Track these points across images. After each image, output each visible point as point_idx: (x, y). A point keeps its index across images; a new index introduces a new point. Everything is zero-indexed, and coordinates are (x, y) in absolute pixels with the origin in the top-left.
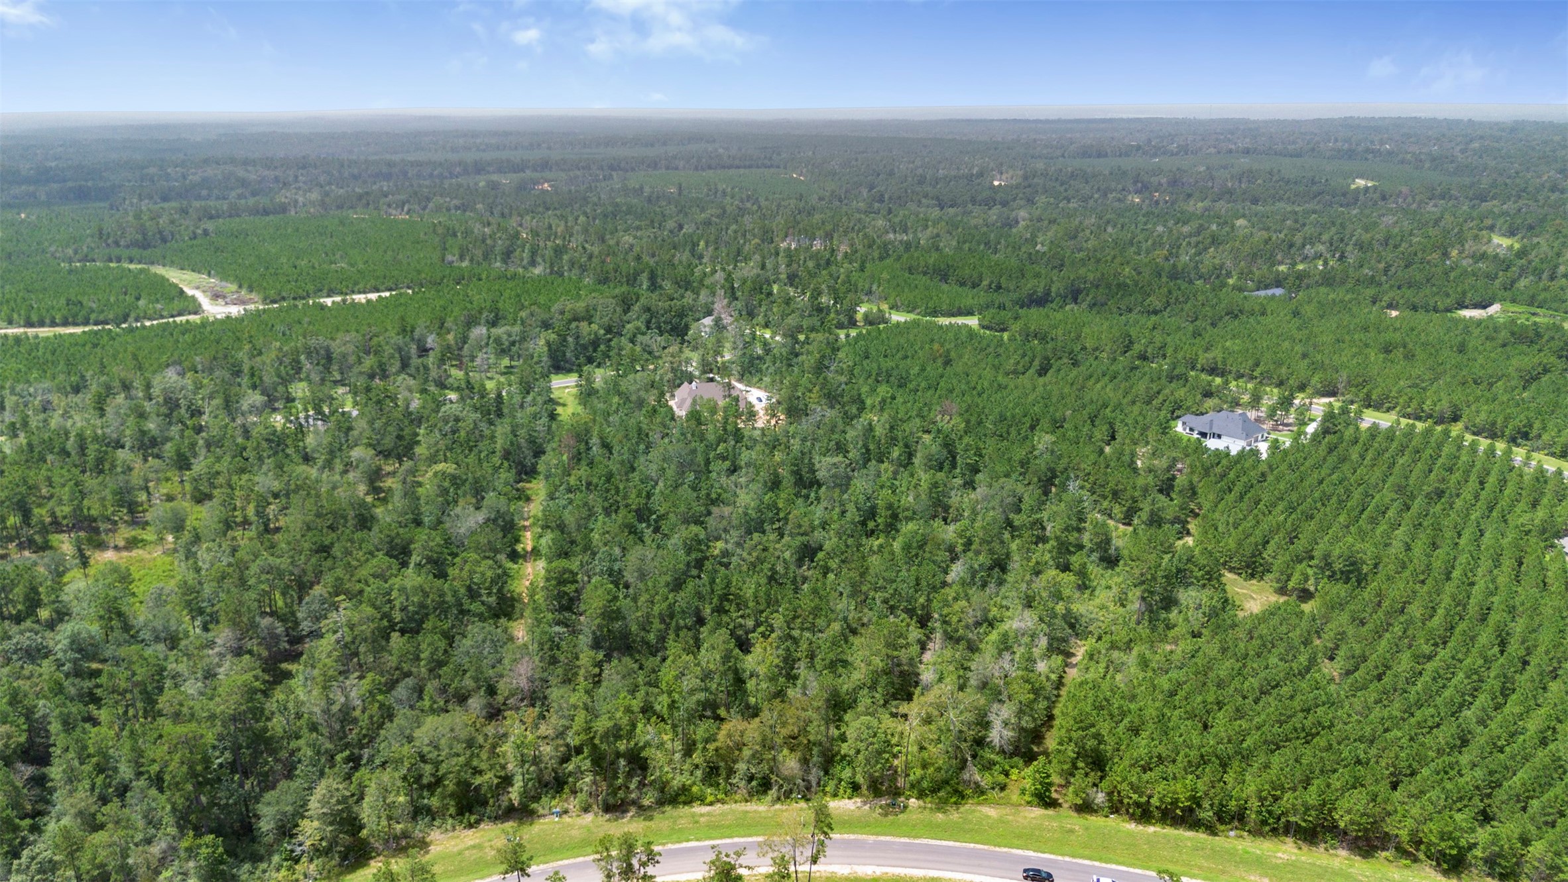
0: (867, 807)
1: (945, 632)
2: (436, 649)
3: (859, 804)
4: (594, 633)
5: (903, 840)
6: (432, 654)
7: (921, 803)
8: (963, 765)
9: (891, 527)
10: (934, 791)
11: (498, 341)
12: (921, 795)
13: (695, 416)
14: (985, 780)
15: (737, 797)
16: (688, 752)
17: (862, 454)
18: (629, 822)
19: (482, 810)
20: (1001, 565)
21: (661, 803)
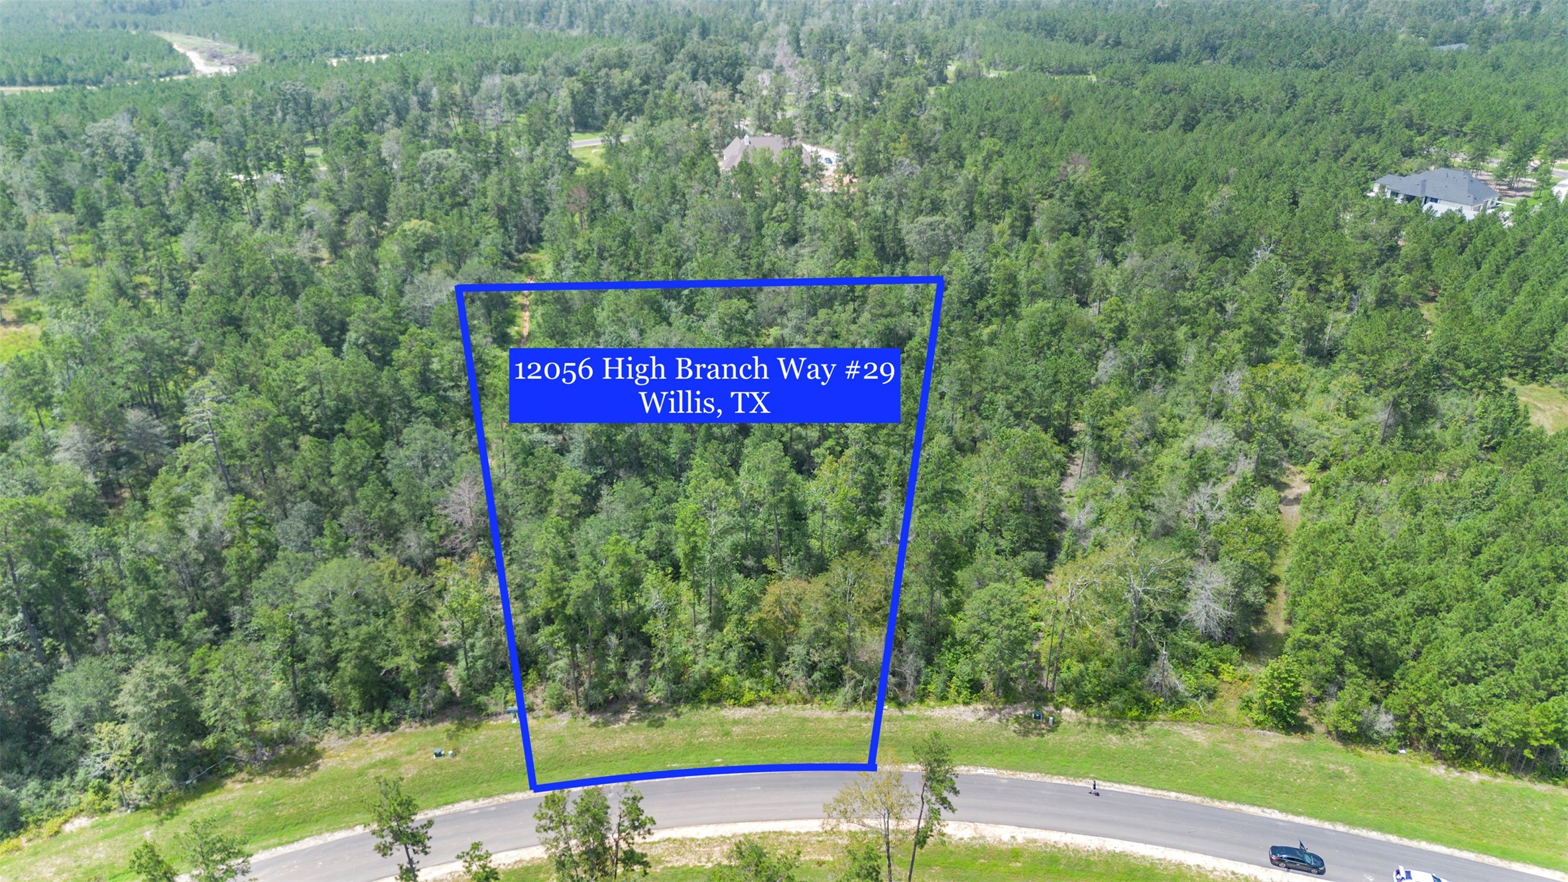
0: (994, 719)
1: (1098, 451)
2: (353, 460)
3: (981, 714)
4: (588, 441)
5: (1056, 780)
6: (347, 467)
7: (1081, 714)
8: (1149, 657)
9: (1010, 307)
10: (1103, 697)
11: (511, 89)
12: (1082, 703)
13: (745, 169)
14: (1182, 682)
15: (791, 695)
16: (717, 623)
17: (965, 217)
18: (623, 730)
19: (401, 703)
20: (1167, 360)
21: (674, 700)
